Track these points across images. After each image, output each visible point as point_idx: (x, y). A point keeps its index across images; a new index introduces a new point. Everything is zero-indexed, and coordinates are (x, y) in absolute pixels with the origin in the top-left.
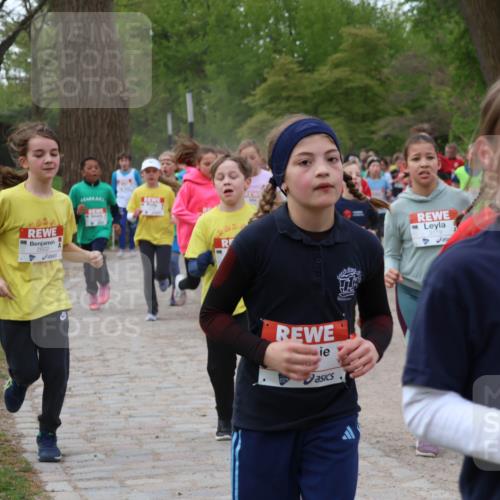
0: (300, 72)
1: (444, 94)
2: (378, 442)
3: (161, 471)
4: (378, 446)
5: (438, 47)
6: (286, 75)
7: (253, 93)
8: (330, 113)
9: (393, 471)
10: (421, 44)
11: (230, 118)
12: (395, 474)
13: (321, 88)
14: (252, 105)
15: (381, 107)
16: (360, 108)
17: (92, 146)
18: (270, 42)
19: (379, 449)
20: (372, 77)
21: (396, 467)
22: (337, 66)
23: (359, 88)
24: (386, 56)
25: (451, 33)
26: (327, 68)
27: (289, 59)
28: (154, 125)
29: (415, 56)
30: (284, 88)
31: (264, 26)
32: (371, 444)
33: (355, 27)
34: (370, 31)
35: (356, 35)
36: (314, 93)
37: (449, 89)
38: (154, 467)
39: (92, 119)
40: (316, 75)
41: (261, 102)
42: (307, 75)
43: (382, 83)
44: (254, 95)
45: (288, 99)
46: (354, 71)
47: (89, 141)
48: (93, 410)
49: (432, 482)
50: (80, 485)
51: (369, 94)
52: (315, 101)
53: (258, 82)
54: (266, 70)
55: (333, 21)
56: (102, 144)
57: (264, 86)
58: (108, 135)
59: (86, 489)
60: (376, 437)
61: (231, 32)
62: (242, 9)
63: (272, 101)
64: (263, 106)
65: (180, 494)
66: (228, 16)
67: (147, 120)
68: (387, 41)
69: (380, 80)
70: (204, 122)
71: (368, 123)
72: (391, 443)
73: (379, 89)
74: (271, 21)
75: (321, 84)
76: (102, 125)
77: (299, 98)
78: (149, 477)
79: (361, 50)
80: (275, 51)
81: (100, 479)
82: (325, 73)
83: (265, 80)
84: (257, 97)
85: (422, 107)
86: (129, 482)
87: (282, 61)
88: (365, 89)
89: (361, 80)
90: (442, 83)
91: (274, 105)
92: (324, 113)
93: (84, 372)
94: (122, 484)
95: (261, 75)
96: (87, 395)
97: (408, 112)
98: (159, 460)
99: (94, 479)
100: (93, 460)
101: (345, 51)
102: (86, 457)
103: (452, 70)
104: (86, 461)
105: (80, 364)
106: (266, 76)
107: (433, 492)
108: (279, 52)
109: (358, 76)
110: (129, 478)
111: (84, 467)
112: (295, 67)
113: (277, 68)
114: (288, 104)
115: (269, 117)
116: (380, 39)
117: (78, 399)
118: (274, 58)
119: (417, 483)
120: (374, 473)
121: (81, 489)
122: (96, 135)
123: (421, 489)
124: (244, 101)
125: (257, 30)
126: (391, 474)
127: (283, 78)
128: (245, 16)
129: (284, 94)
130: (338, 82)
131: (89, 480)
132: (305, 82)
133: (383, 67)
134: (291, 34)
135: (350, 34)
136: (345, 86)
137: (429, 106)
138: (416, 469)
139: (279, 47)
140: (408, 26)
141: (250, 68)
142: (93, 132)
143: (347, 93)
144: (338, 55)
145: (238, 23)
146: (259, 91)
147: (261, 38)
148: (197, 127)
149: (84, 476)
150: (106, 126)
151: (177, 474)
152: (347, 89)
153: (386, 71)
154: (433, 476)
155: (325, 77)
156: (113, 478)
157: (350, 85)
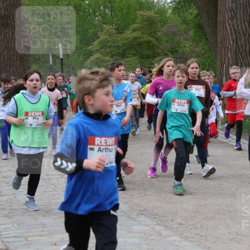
0: (117, 33)
1: (187, 45)
2: (154, 218)
3: (47, 233)
4: (155, 219)
5: (185, 22)
6: (109, 35)
7: (93, 44)
8: (132, 54)
9: (162, 232)
10: (176, 20)
11: (81, 57)
12: (163, 234)
13: (127, 42)
14: (93, 50)
15: (156, 51)
16: (146, 52)
17: (11, 69)
18: (101, 18)
19: (155, 221)
20: (152, 37)
21: (163, 230)
22: (135, 30)
23: (146, 42)
24: (159, 26)
25: (191, 14)
26: (129, 31)
27: (111, 27)
28: (43, 59)
29: (173, 26)
30: (108, 41)
31: (98, 10)
32: (151, 219)
33: (143, 11)
34: (151, 13)
35: (144, 15)
36: (123, 44)
37: (190, 43)
38: (43, 231)
39: (12, 56)
40: (124, 35)
41: (97, 48)
42: (120, 35)
43: (157, 39)
44: (93, 45)
45: (110, 47)
46: (143, 33)
47: (10, 68)
48: (12, 203)
49: (181, 238)
50: (5, 240)
51: (150, 45)
52: (124, 48)
53: (95, 38)
54: (99, 32)
55: (132, 8)
56: (17, 69)
57: (98, 40)
58: (20, 65)
59: (8, 242)
60: (154, 215)
61: (82, 13)
62: (87, 2)
63: (102, 48)
64: (97, 51)
65: (55, 244)
66: (80, 5)
67: (39, 57)
68: (159, 18)
69: (156, 38)
70: (68, 58)
71: (150, 59)
72: (161, 218)
73: (155, 42)
74: (101, 8)
75: (127, 40)
76: (17, 59)
77: (116, 46)
78: (40, 236)
79: (147, 23)
80: (104, 23)
81: (15, 237)
82: (129, 34)
83: (99, 38)
84: (95, 46)
85: (177, 51)
86: (30, 239)
87: (107, 28)
88: (149, 42)
89: (146, 38)
90: (186, 40)
91: (103, 50)
92: (128, 54)
93: (7, 183)
94: (26, 239)
95: (96, 35)
96: (9, 195)
97: (170, 54)
98: (45, 227)
99: (13, 237)
100: (11, 228)
101: (139, 23)
102: (8, 226)
103: (191, 33)
104: (8, 228)
105: (6, 179)
106: (99, 35)
107: (182, 243)
108: (106, 24)
109: (145, 36)
110: (30, 236)
111: (7, 231)
112: (114, 31)
113: (104, 31)
114: (110, 50)
115: (101, 56)
116: (156, 17)
117: (4, 197)
118: (103, 26)
119: (173, 238)
120: (152, 233)
121: (6, 242)
122: (13, 65)
123: (175, 241)
124: (88, 48)
125: (94, 12)
126: (161, 234)
127: (108, 37)
128: (89, 5)
129: (108, 45)
130: (135, 38)
131: (10, 237)
132: (119, 38)
133: (158, 31)
134: (112, 14)
135: (141, 15)
136: (139, 41)
137: (180, 51)
138: (173, 231)
139: (106, 21)
140: (170, 11)
141: (91, 31)
142: (12, 63)
143: (140, 44)
144: (135, 25)
145: (85, 9)
146: (96, 43)
147: (96, 16)
148: (64, 61)
149: (7, 236)
150: (18, 60)
151: (54, 234)
152: (139, 42)
153: (159, 33)
154: (182, 234)
155: (128, 36)
156: (21, 237)
157: (141, 40)
